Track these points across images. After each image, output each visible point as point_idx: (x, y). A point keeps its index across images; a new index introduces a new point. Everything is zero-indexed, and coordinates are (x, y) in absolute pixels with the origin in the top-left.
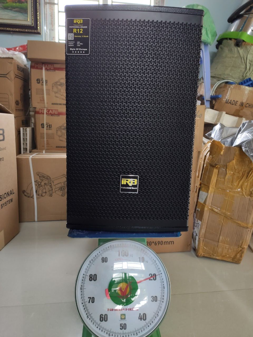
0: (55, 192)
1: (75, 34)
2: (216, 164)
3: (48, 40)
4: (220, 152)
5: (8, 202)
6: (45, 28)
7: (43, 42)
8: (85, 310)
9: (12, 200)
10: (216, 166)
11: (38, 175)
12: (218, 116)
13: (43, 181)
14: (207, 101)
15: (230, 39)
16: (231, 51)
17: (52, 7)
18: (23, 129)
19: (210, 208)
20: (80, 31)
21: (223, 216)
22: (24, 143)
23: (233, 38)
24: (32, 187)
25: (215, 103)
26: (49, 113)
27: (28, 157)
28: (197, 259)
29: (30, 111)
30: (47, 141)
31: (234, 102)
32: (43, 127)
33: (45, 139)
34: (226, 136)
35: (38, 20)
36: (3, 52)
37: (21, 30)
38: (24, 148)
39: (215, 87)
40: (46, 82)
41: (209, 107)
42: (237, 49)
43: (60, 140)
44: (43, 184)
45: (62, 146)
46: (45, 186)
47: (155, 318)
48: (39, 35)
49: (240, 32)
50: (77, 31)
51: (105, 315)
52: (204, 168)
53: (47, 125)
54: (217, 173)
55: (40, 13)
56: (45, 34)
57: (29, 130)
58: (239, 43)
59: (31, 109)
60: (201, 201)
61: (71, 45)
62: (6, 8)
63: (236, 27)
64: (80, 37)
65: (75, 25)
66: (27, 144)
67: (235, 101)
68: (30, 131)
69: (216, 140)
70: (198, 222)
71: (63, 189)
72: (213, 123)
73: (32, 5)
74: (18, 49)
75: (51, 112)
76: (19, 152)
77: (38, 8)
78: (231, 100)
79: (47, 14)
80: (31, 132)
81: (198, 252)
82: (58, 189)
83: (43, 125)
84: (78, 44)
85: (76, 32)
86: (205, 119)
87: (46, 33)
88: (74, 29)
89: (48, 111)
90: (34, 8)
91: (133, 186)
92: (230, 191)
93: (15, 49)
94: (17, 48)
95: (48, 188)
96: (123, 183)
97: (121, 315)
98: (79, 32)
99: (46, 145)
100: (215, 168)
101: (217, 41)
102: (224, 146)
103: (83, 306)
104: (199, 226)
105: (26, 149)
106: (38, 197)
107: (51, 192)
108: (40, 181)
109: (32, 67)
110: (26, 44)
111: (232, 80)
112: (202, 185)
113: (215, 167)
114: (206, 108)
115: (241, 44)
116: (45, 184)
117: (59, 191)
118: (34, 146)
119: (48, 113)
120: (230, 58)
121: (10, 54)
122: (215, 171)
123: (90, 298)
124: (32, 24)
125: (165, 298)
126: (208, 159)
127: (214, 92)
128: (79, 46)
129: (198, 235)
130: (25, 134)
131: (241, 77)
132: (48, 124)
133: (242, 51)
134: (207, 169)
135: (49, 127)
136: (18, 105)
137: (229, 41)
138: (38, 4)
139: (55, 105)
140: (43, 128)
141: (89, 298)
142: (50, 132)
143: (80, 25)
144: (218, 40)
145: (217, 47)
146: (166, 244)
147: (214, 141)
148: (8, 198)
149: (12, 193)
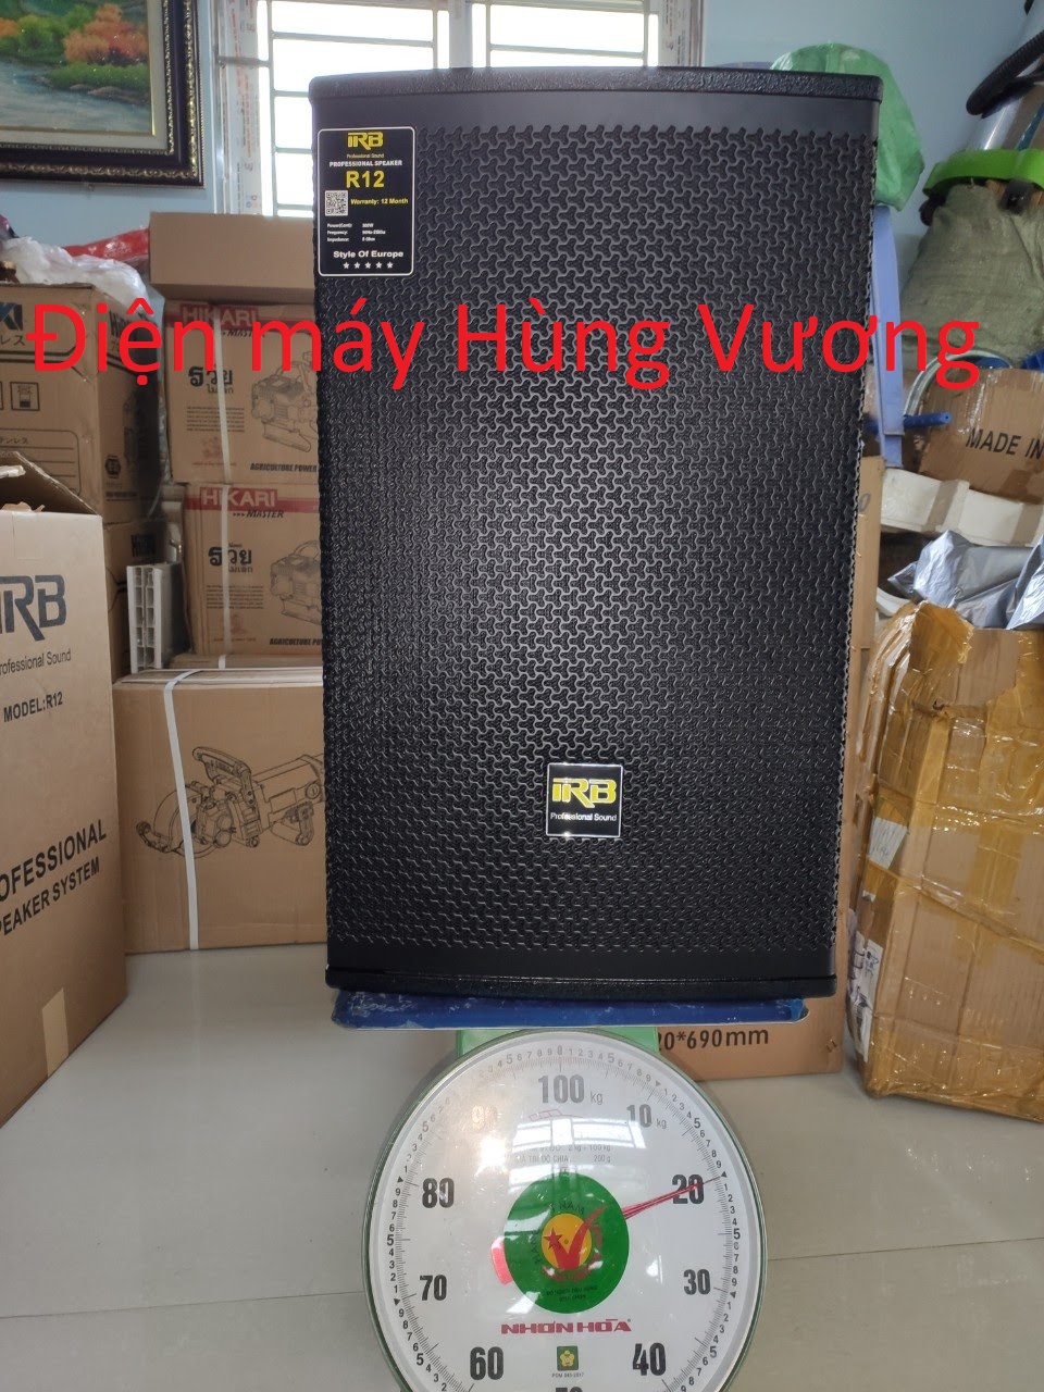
0: (270, 827)
1: (353, 193)
2: (939, 705)
3: (233, 211)
4: (954, 654)
5: (82, 872)
6: (221, 156)
7: (210, 218)
8: (409, 1329)
9: (95, 865)
10: (942, 713)
11: (200, 759)
12: (937, 499)
13: (219, 782)
14: (888, 437)
15: (982, 182)
16: (983, 228)
17: (246, 77)
18: (138, 572)
19: (919, 888)
20: (373, 180)
21: (973, 921)
22: (139, 630)
23: (991, 179)
24: (177, 811)
25: (924, 447)
26: (242, 503)
27: (159, 687)
28: (867, 1104)
29: (162, 499)
30: (234, 617)
31: (1003, 439)
32: (219, 563)
33: (227, 611)
34: (976, 586)
35: (193, 131)
36: (55, 263)
37: (124, 172)
38: (140, 650)
39: (921, 379)
40: (229, 376)
41: (899, 462)
42: (1012, 221)
43: (287, 614)
44: (219, 795)
45: (292, 636)
46: (231, 803)
47: (700, 1364)
48: (195, 191)
49: (1023, 153)
50: (361, 181)
51: (492, 1351)
52: (889, 720)
53: (232, 555)
54: (946, 741)
55: (198, 103)
56: (220, 184)
57: (158, 573)
58: (1018, 196)
59: (168, 489)
60: (880, 857)
61: (336, 236)
62: (62, 86)
63: (1004, 132)
64: (374, 202)
65: (354, 156)
66: (152, 631)
67: (1006, 436)
68: (163, 578)
69: (933, 603)
70: (868, 949)
71: (300, 814)
72: (918, 529)
73: (166, 71)
74: (114, 247)
75: (250, 500)
76: (121, 667)
77: (191, 82)
78: (991, 434)
79: (225, 104)
80: (168, 582)
81: (871, 1077)
82: (281, 814)
83: (215, 552)
84: (364, 232)
85: (357, 185)
86: (883, 515)
87: (225, 181)
88: (349, 173)
89: (238, 497)
90: (173, 85)
91: (600, 809)
92: (1002, 817)
93: (100, 252)
94: (109, 246)
95: (239, 810)
96: (556, 799)
97: (560, 1350)
98: (367, 185)
99: (228, 635)
100: (936, 720)
101: (926, 191)
102: (971, 628)
103: (401, 1313)
104: (872, 965)
105: (151, 652)
106: (203, 847)
107: (252, 828)
108: (210, 784)
109: (168, 319)
110: (143, 227)
111: (992, 352)
112: (883, 793)
113: (936, 715)
114: (887, 468)
115: (1028, 202)
116: (229, 795)
117: (287, 821)
118: (182, 642)
119: (235, 504)
120: (984, 259)
121: (81, 270)
122: (937, 731)
123: (429, 1278)
124: (169, 149)
125: (743, 1276)
126: (905, 684)
127: (916, 402)
128: (369, 239)
129: (870, 1002)
130: (145, 594)
131: (1031, 338)
132: (238, 550)
133: (1033, 230)
134: (903, 726)
135: (243, 562)
136: (117, 473)
137: (976, 189)
138: (190, 65)
139: (265, 474)
140: (216, 568)
141: (422, 1278)
142: (246, 579)
143: (374, 156)
144: (930, 186)
145: (926, 215)
146: (736, 1043)
147: (927, 609)
148: (83, 858)
149: (94, 835)
